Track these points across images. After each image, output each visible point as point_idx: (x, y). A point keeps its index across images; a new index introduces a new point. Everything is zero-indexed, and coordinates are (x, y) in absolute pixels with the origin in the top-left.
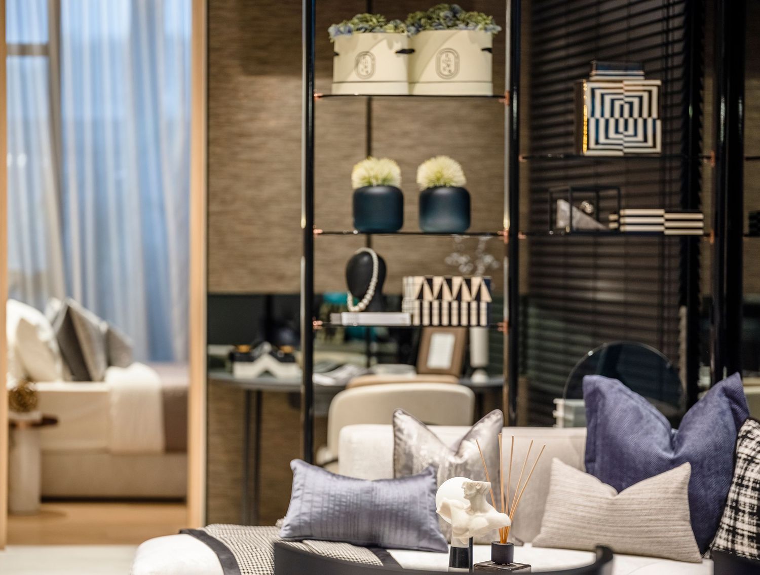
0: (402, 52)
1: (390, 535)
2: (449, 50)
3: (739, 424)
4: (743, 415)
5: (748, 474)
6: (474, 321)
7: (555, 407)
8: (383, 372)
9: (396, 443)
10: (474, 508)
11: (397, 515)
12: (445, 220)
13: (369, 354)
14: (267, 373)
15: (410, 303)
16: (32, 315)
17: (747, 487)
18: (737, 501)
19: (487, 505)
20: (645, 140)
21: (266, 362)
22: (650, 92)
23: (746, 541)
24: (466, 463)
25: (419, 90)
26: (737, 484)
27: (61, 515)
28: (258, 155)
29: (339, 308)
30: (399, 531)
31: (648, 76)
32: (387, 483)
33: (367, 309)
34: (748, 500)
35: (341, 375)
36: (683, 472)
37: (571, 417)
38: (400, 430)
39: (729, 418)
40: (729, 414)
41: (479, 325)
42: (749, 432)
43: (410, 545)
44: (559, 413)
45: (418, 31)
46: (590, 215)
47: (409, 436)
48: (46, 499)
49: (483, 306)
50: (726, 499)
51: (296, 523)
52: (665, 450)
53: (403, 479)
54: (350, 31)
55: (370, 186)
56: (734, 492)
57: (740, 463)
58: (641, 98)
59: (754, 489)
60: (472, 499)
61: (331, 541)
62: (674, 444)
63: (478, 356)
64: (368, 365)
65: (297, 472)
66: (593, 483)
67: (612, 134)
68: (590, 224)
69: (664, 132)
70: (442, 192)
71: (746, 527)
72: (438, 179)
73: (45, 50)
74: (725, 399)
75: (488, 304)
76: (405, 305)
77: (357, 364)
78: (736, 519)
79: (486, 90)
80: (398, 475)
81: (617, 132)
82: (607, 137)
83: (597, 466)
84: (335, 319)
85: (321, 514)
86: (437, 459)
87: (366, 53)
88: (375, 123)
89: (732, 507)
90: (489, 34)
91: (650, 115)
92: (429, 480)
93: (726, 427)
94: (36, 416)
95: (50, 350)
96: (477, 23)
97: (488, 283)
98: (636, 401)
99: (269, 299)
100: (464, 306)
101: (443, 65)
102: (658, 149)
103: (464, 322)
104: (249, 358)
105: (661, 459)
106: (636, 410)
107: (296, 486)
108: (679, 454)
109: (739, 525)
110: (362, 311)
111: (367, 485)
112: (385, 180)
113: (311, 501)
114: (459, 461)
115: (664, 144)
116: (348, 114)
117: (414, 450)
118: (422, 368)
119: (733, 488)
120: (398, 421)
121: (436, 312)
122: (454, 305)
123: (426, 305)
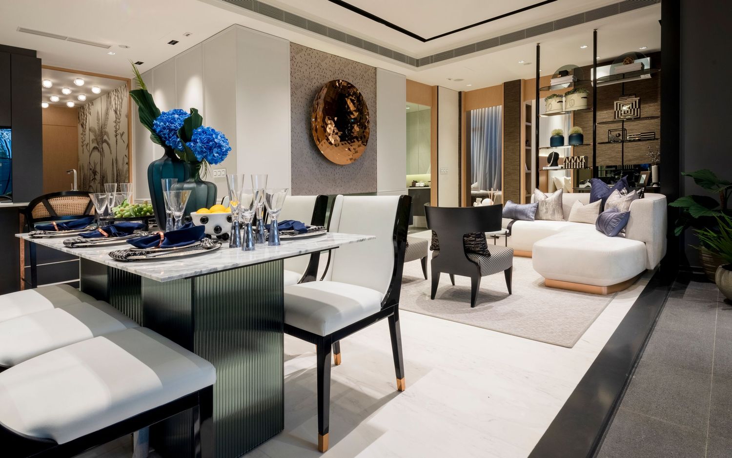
0: (559, 102)
2: (572, 99)
20: (634, 114)
22: (636, 101)
25: (566, 110)
36: (600, 201)
49: (583, 163)
58: (632, 103)
79: (584, 107)
81: (625, 113)
82: (621, 115)
87: (550, 104)
90: (586, 94)
91: (636, 107)
96: (581, 91)
97: (585, 157)
101: (571, 103)
102: (639, 116)
121: (569, 165)
122: (575, 163)
123: (567, 164)
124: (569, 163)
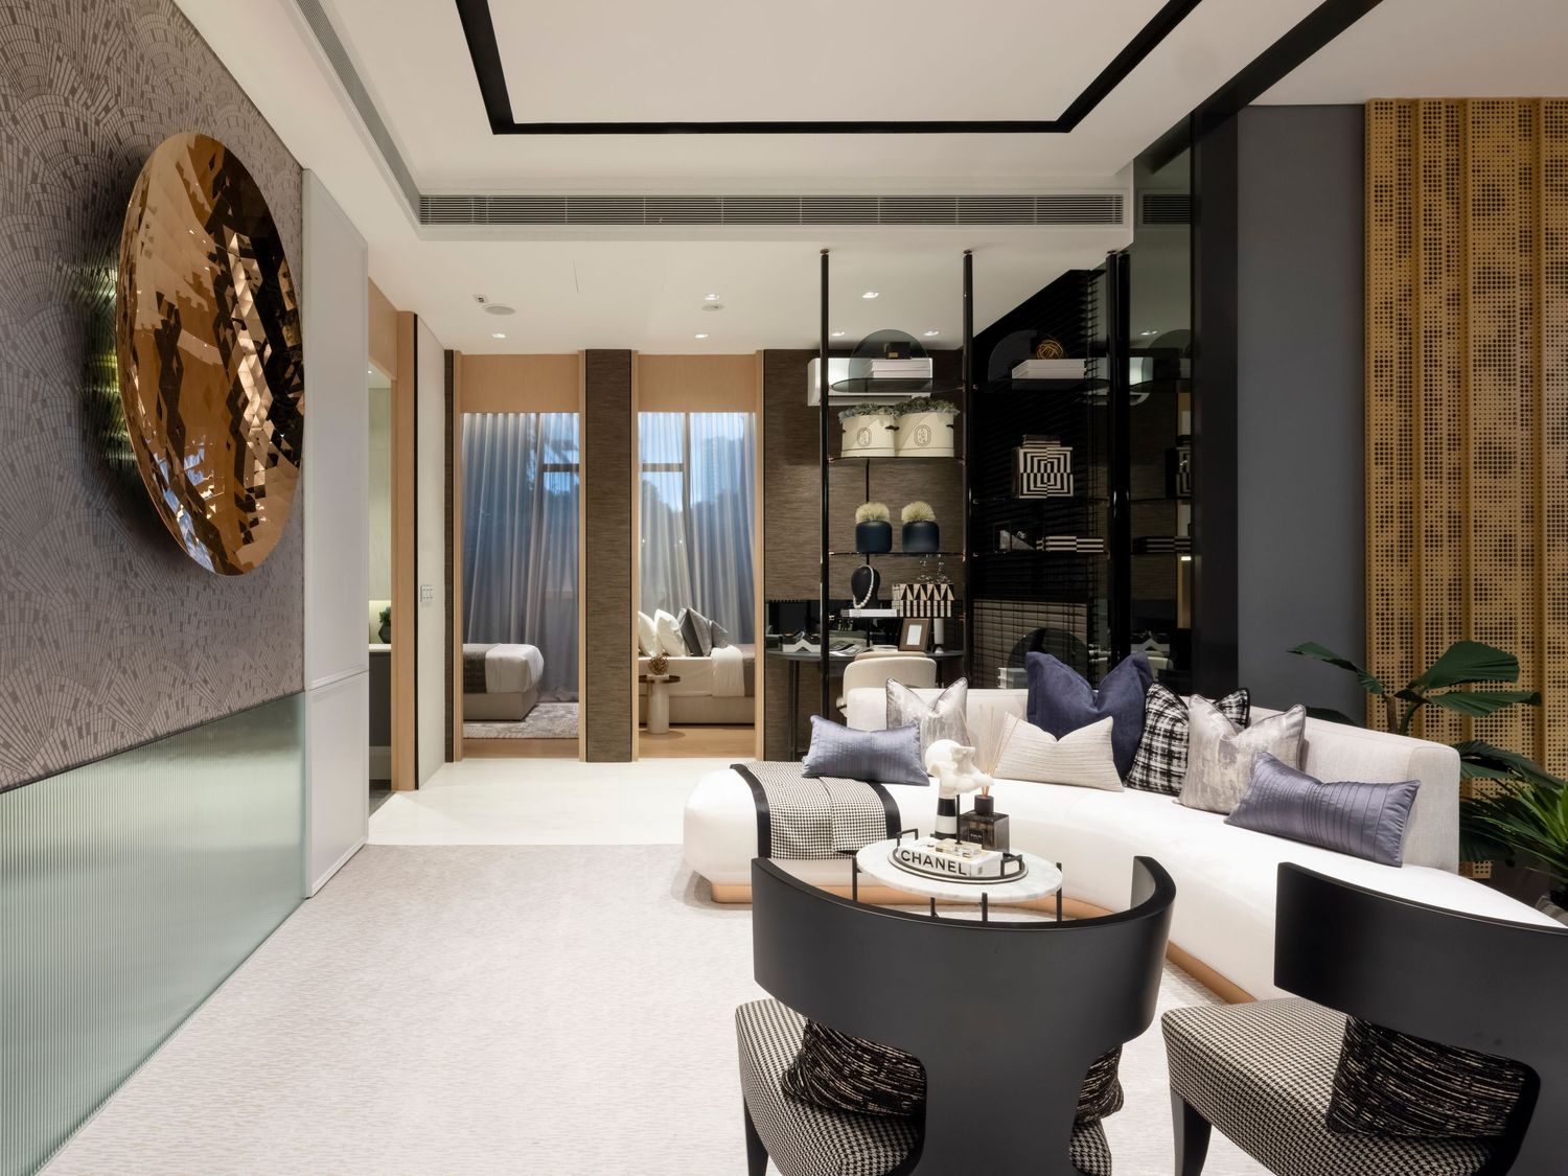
0: (890, 428)
1: (884, 772)
2: (924, 426)
3: (1146, 687)
4: (1148, 680)
5: (1159, 725)
6: (936, 614)
7: (999, 673)
8: (878, 649)
9: (888, 702)
10: (961, 770)
11: (890, 758)
12: (920, 545)
13: (868, 638)
14: (804, 649)
15: (897, 602)
16: (668, 617)
17: (1159, 735)
18: (1150, 745)
19: (973, 767)
20: (1062, 488)
21: (803, 643)
22: (1065, 455)
23: (1158, 775)
24: (942, 717)
25: (902, 454)
26: (1149, 732)
27: (682, 735)
28: (797, 515)
29: (849, 605)
30: (892, 771)
31: (1063, 445)
32: (882, 734)
33: (866, 607)
34: (1160, 745)
35: (850, 650)
36: (1108, 722)
37: (1011, 680)
38: (891, 693)
39: (1138, 683)
40: (1138, 678)
41: (939, 616)
42: (1156, 692)
43: (902, 780)
44: (1003, 677)
45: (901, 414)
46: (1023, 540)
47: (899, 697)
48: (672, 725)
49: (949, 603)
50: (1140, 741)
51: (813, 764)
52: (1091, 706)
53: (894, 729)
54: (853, 415)
55: (869, 521)
56: (1147, 738)
57: (1151, 716)
58: (1059, 459)
59: (1164, 736)
60: (959, 762)
61: (839, 777)
62: (1098, 702)
63: (938, 638)
64: (868, 645)
65: (815, 725)
66: (1036, 730)
67: (1039, 484)
68: (1025, 546)
69: (1075, 481)
70: (919, 525)
71: (1159, 765)
72: (916, 517)
73: (680, 468)
74: (1135, 668)
75: (952, 602)
76: (893, 603)
77: (861, 643)
78: (1150, 759)
79: (948, 453)
80: (890, 726)
81: (1042, 482)
82: (1035, 487)
83: (1037, 717)
84: (843, 613)
85: (833, 757)
86: (919, 714)
87: (865, 429)
88: (870, 494)
89: (1145, 749)
90: (952, 415)
91: (1065, 471)
92: (914, 731)
93: (1137, 688)
94: (666, 676)
95: (678, 636)
96: (943, 407)
97: (952, 587)
98: (1067, 670)
99: (809, 602)
100: (935, 603)
101: (919, 437)
102: (1071, 494)
103: (929, 615)
104: (792, 641)
105: (1089, 713)
106: (1067, 677)
107: (814, 736)
108: (1103, 710)
109: (1152, 763)
110: (863, 608)
111: (868, 734)
112: (878, 517)
113: (825, 747)
114: (936, 716)
115: (1075, 490)
116: (854, 489)
117: (902, 708)
118: (902, 647)
119: (1146, 735)
120: (890, 687)
121: (915, 608)
122: (929, 603)
123: (908, 603)
124: (915, 603)
